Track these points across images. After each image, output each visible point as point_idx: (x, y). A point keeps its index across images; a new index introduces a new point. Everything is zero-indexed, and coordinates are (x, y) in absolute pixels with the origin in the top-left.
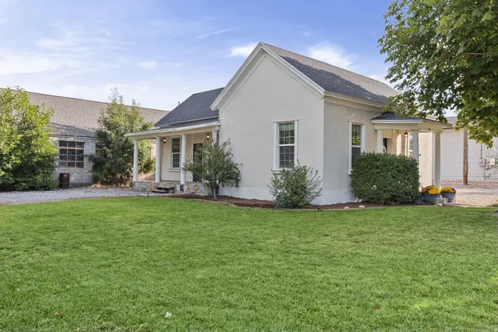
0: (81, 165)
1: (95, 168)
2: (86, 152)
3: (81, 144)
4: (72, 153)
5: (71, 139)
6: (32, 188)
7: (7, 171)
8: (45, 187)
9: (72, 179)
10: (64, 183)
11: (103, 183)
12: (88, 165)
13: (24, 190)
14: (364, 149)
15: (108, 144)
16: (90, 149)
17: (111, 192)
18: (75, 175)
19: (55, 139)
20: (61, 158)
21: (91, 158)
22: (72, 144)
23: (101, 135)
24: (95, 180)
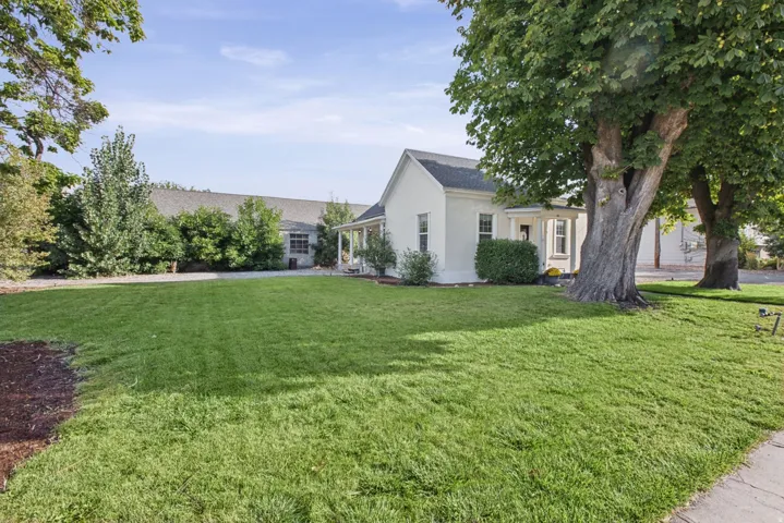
0: (306, 252)
1: (316, 254)
2: (310, 242)
3: (307, 236)
4: (299, 243)
5: (299, 232)
6: (266, 269)
7: (248, 256)
8: (275, 269)
9: (299, 263)
10: (292, 265)
11: (322, 266)
12: (312, 252)
13: (260, 270)
14: (495, 235)
15: (324, 235)
16: (313, 239)
17: (326, 272)
18: (302, 259)
19: (287, 233)
20: (292, 247)
21: (313, 247)
22: (299, 236)
23: (320, 228)
24: (316, 264)
